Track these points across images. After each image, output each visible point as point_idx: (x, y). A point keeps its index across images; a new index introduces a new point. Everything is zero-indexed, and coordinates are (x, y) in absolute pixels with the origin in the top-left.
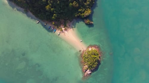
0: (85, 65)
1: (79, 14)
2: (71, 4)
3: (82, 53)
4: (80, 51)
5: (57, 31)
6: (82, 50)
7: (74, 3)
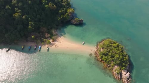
0: (112, 69)
1: (62, 16)
2: (46, 6)
3: (95, 56)
4: (91, 55)
5: (42, 48)
6: (93, 53)
7: (50, 4)
